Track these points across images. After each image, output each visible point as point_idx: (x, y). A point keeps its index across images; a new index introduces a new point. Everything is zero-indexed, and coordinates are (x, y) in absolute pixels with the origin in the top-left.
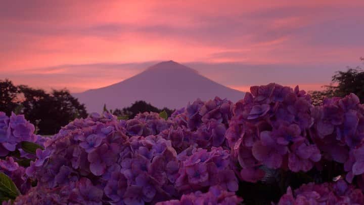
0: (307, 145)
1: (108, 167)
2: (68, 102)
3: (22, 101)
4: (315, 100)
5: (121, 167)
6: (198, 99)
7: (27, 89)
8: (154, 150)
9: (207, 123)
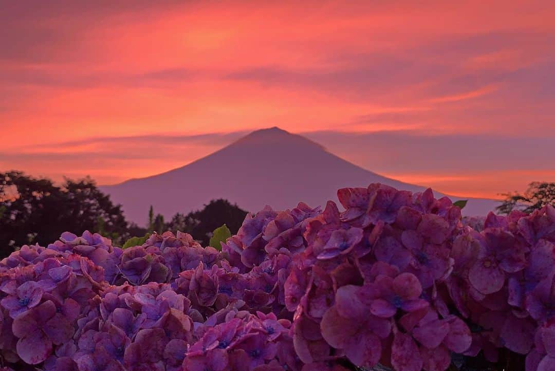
0: (440, 317)
1: (55, 347)
2: (92, 202)
3: (14, 200)
4: (544, 200)
5: (78, 349)
6: (267, 207)
7: (22, 177)
8: (143, 316)
9: (272, 257)
